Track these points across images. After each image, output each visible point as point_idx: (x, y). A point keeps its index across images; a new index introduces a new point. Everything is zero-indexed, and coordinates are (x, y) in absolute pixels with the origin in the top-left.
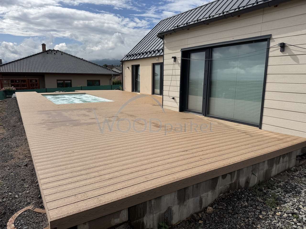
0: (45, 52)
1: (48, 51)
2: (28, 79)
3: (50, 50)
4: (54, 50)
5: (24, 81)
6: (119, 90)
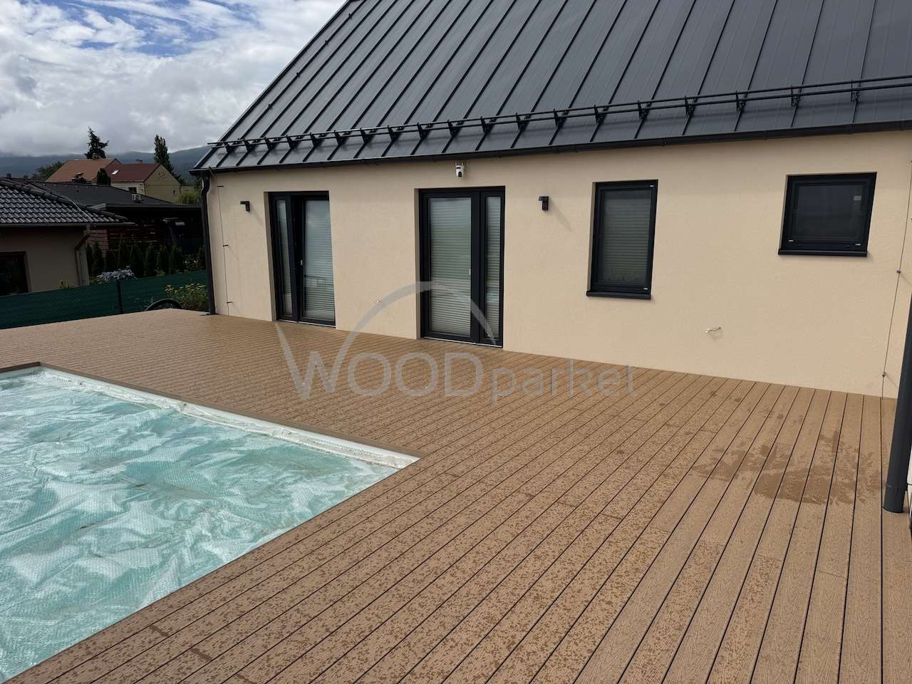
6: (177, 306)
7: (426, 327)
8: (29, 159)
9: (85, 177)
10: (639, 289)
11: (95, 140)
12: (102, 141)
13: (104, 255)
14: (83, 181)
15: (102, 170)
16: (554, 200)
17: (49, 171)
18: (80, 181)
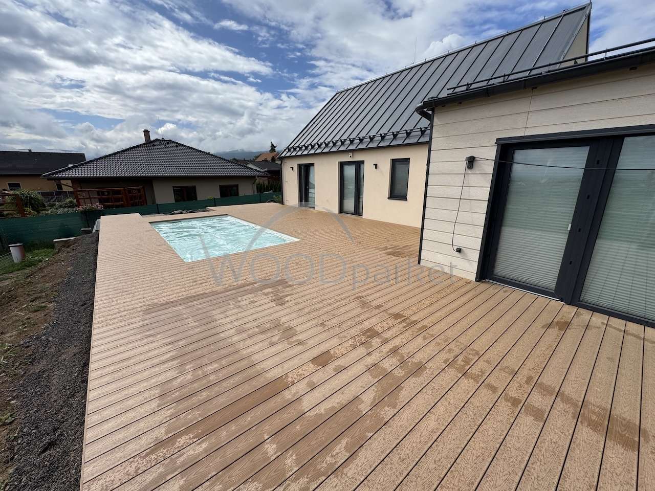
0: (149, 143)
1: (154, 141)
2: (125, 189)
3: (157, 140)
4: (165, 140)
5: (118, 192)
6: (275, 202)
7: (341, 210)
8: (252, 153)
9: (268, 159)
10: (403, 197)
11: (272, 145)
12: (275, 146)
13: (265, 186)
14: (267, 161)
15: (273, 157)
16: (379, 165)
17: (257, 157)
18: (266, 160)
